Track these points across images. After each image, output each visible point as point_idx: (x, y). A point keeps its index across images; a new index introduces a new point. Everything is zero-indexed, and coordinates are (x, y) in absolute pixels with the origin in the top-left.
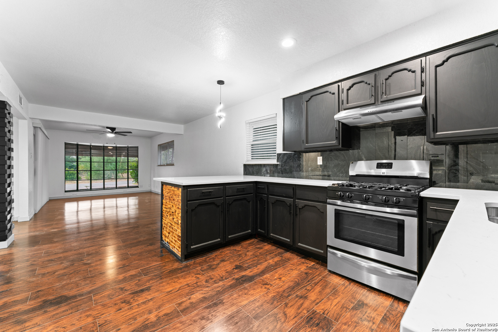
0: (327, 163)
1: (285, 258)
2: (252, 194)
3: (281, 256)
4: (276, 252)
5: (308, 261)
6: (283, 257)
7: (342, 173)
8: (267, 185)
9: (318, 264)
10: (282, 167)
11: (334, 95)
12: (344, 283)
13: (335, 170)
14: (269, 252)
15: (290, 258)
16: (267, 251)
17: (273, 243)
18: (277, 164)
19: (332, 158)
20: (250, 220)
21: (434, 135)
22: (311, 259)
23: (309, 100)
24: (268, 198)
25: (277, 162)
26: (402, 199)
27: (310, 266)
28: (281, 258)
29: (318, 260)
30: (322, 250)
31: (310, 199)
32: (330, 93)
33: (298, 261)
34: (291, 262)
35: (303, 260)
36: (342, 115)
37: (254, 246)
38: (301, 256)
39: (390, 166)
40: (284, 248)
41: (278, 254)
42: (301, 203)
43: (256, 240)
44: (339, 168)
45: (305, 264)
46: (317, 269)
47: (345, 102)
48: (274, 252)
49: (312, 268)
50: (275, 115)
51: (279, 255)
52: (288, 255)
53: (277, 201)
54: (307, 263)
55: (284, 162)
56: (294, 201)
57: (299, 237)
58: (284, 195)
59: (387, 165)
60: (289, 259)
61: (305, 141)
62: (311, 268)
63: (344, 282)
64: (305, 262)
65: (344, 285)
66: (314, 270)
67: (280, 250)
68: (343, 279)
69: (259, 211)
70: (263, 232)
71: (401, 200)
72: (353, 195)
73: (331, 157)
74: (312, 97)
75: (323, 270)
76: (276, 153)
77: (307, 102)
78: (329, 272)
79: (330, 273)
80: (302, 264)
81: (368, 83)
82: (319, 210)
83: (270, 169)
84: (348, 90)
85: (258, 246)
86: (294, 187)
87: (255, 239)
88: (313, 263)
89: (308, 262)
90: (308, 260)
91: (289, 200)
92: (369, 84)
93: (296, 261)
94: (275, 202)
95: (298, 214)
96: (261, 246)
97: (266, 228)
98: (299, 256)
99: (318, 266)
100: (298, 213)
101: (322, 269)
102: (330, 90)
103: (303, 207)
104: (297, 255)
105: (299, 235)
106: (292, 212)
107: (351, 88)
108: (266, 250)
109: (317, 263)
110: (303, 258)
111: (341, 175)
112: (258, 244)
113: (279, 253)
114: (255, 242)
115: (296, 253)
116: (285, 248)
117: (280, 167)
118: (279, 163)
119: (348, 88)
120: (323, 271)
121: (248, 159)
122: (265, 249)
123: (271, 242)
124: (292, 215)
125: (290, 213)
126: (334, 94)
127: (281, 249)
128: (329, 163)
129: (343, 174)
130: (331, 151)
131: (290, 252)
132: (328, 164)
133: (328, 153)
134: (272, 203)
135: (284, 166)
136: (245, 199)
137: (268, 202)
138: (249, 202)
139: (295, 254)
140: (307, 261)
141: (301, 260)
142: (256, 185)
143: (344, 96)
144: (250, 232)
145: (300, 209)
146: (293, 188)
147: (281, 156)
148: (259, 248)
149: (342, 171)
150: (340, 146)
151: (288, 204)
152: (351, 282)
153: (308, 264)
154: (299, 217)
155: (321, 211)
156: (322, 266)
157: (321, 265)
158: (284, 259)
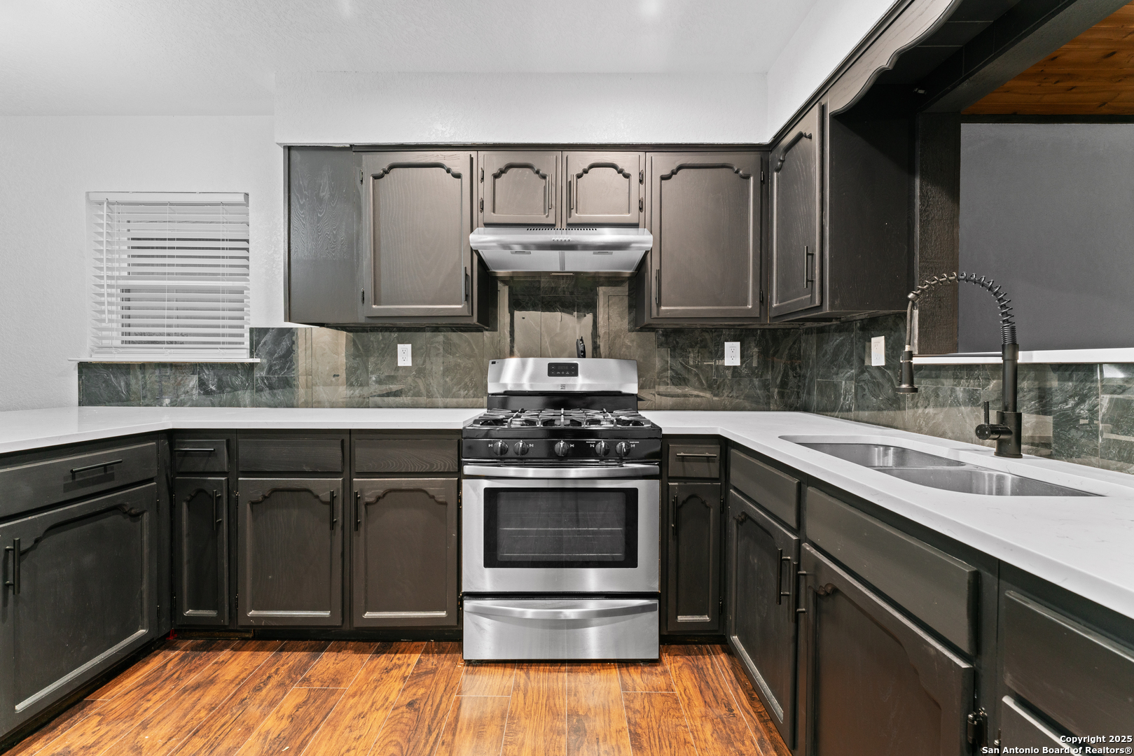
0: (424, 362)
1: (323, 682)
2: (151, 480)
3: (304, 680)
4: (276, 672)
5: (398, 655)
6: (313, 679)
7: (466, 387)
8: (228, 441)
9: (428, 653)
10: (274, 374)
11: (458, 180)
12: (516, 680)
13: (448, 380)
14: (252, 685)
15: (338, 672)
16: (241, 683)
17: (254, 638)
18: (252, 365)
19: (439, 349)
20: (145, 587)
21: (658, 312)
22: (403, 645)
23: (381, 176)
24: (231, 487)
25: (252, 356)
26: (633, 444)
27: (410, 670)
28: (305, 688)
29: (424, 640)
30: (442, 610)
31: (403, 471)
32: (448, 171)
33: (370, 672)
34: (348, 687)
35: (383, 660)
36: (482, 238)
37: (169, 686)
38: (370, 647)
39: (573, 370)
40: (302, 644)
41: (289, 677)
42: (369, 487)
43: (173, 654)
44: (458, 376)
45: (394, 672)
46: (434, 671)
47: (487, 206)
48: (269, 677)
49: (419, 675)
50: (241, 199)
51: (293, 681)
52: (328, 663)
53: (275, 490)
54: (400, 666)
55: (280, 357)
56: (348, 485)
57: (366, 591)
58: (307, 469)
59: (567, 368)
60: (336, 681)
61: (369, 295)
62: (417, 677)
63: (513, 678)
64: (390, 666)
65: (517, 688)
66: (428, 682)
67: (294, 658)
68: (508, 671)
69: (185, 540)
70: (212, 613)
71: (632, 446)
72: (533, 445)
73: (437, 345)
74: (392, 167)
75: (451, 666)
76: (242, 327)
77: (376, 177)
78: (468, 666)
79: (470, 668)
80: (384, 676)
81: (541, 172)
82: (433, 497)
83: (220, 380)
84: (496, 176)
85: (193, 678)
86: (346, 437)
87: (166, 652)
88: (415, 658)
89: (399, 659)
90: (396, 653)
91: (326, 486)
92: (544, 177)
93: (360, 673)
94: (265, 497)
95: (363, 524)
96: (206, 674)
97: (226, 597)
98: (364, 652)
99: (432, 661)
100: (361, 519)
101: (447, 664)
102: (447, 164)
103: (379, 498)
104: (357, 651)
105: (366, 586)
106: (338, 518)
107: (503, 175)
108: (232, 682)
109: (426, 652)
110: (379, 652)
111: (462, 393)
112: (190, 671)
113: (290, 670)
114: (170, 666)
115: (352, 644)
116: (308, 642)
117: (264, 374)
118: (257, 360)
119: (496, 171)
120: (452, 670)
121: (104, 342)
122: (229, 677)
123: (247, 639)
124: (338, 529)
125: (333, 525)
126: (458, 176)
127: (293, 649)
128: (432, 363)
129: (469, 391)
130: (436, 329)
131: (330, 651)
132: (428, 366)
133: (428, 334)
134: (253, 504)
135: (282, 369)
136: (115, 509)
137: (233, 504)
138: (136, 516)
139: (351, 649)
140: (397, 658)
141: (375, 662)
142: (171, 446)
143: (483, 190)
144: (143, 636)
145: (367, 504)
146: (343, 441)
147: (268, 337)
148: (197, 686)
149: (466, 384)
150: (475, 320)
151: (325, 496)
152: (528, 670)
153: (404, 668)
154: (366, 531)
155: (440, 500)
156: (443, 656)
157: (440, 652)
158: (317, 686)
